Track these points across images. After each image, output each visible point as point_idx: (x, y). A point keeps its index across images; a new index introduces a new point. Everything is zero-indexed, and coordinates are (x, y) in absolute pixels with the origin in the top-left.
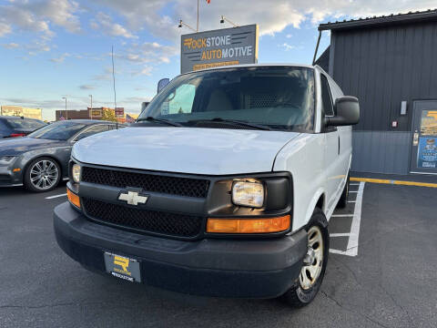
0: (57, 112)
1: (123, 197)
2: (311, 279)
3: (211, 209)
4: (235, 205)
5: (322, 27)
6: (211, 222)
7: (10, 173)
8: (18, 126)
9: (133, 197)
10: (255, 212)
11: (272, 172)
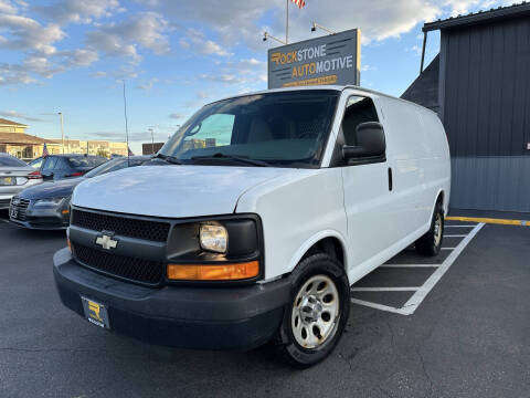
0: (144, 145)
1: (99, 241)
2: (320, 337)
3: (170, 254)
4: (203, 249)
5: (428, 28)
6: (171, 267)
7: (59, 215)
8: (83, 164)
9: (107, 242)
10: (221, 258)
11: (234, 213)
